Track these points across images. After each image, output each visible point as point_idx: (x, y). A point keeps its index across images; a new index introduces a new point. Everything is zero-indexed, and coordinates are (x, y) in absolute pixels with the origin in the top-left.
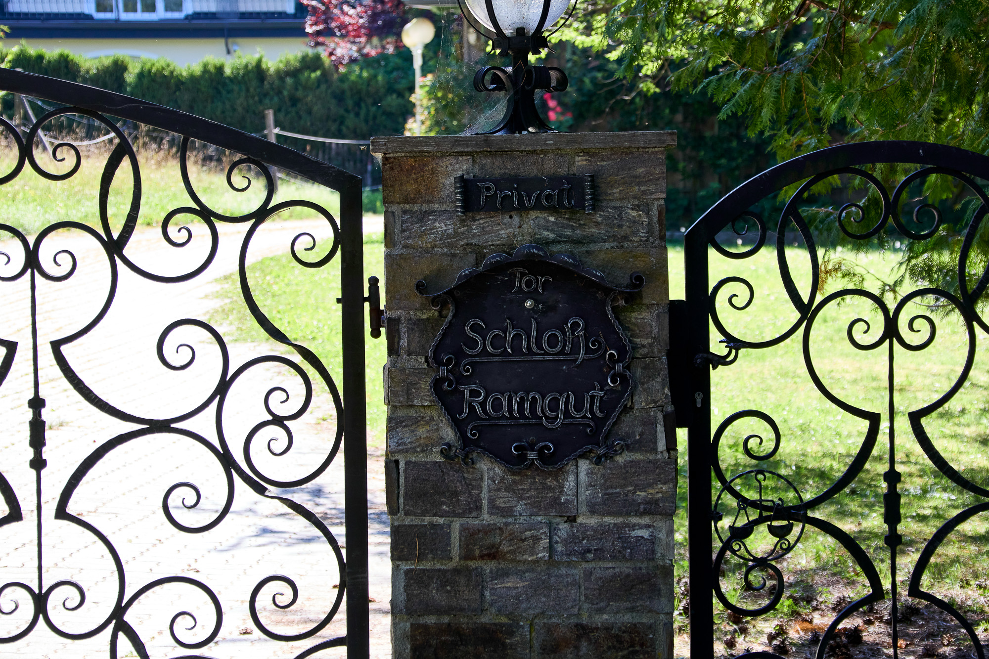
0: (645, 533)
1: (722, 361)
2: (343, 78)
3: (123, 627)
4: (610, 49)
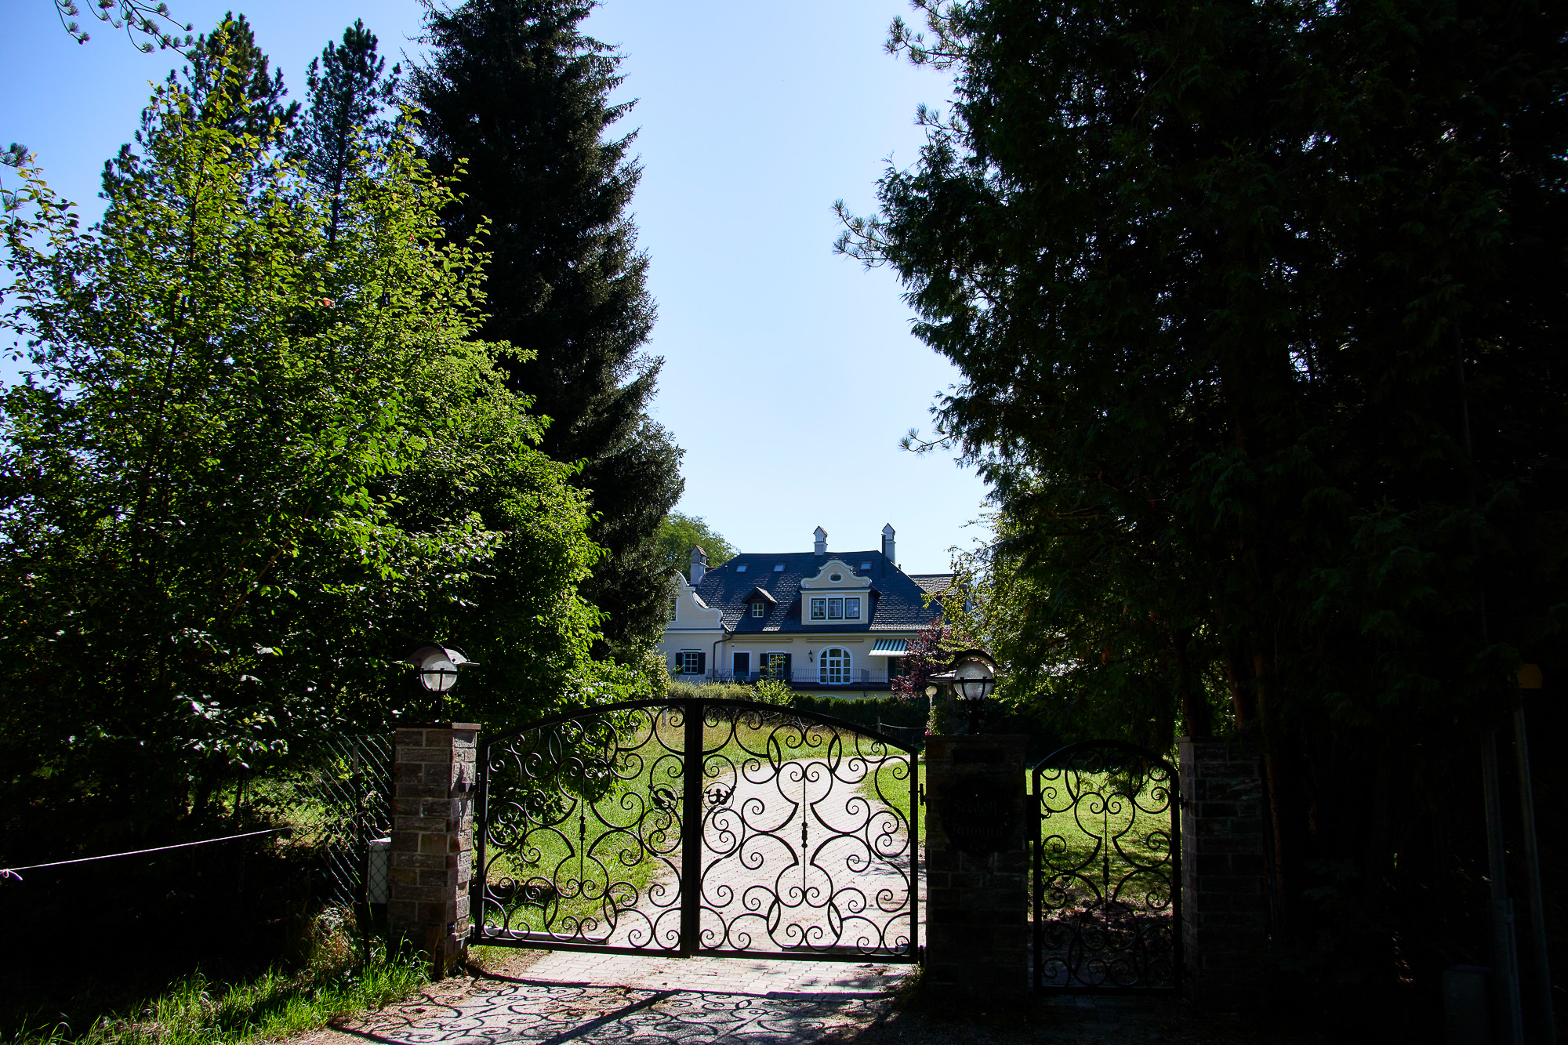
0: (1018, 879)
1: (1045, 817)
2: (904, 706)
3: (832, 904)
4: (1000, 699)
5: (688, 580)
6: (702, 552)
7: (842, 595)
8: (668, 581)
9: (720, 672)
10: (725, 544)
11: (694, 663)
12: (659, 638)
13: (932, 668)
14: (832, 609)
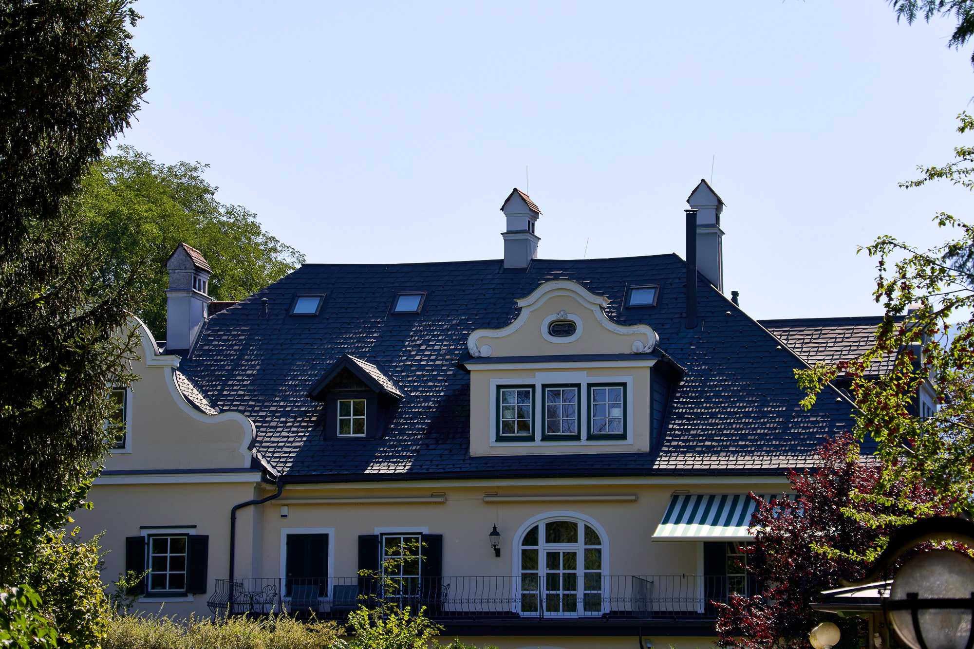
5: (161, 336)
6: (198, 259)
7: (581, 375)
8: (104, 338)
9: (248, 587)
10: (260, 239)
11: (177, 563)
12: (80, 495)
13: (826, 573)
14: (553, 413)
